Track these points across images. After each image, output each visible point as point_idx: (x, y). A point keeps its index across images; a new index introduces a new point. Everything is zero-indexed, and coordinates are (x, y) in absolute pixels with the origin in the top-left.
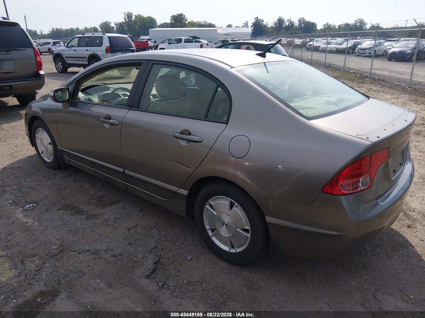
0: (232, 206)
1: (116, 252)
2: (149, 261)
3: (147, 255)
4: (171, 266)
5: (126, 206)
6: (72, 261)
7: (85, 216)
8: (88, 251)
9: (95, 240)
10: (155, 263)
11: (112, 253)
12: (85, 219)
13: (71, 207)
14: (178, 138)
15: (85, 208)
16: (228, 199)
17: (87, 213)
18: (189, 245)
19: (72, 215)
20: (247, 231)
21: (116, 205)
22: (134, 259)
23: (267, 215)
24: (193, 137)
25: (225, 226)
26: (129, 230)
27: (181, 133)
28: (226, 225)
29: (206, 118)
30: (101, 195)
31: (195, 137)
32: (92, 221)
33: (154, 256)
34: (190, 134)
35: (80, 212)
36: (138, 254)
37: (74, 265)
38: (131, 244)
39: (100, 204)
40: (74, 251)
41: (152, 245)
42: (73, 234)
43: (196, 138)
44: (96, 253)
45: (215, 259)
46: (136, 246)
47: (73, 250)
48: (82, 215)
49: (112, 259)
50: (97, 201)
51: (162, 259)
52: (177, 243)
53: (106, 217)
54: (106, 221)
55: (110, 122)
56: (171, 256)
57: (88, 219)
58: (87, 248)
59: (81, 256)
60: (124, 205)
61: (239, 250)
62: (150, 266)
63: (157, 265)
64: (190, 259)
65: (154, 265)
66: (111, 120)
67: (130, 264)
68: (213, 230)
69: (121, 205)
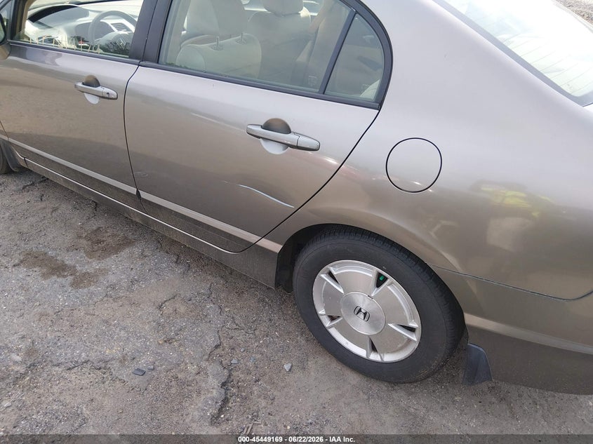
0: (380, 281)
1: (143, 362)
2: (210, 379)
3: (204, 364)
4: (255, 388)
5: (147, 253)
6: (56, 389)
7: (70, 279)
8: (86, 362)
9: (97, 336)
10: (224, 385)
11: (134, 366)
12: (72, 285)
13: (41, 257)
14: (259, 137)
15: (69, 259)
16: (372, 269)
17: (72, 269)
18: (281, 335)
19: (45, 276)
20: (412, 330)
21: (127, 250)
22: (179, 376)
23: (468, 312)
24: (296, 137)
25: (362, 316)
26: (160, 307)
27: (267, 126)
28: (365, 314)
29: (323, 93)
30: (95, 228)
31: (302, 138)
32: (86, 290)
33: (220, 368)
34: (287, 130)
35: (58, 269)
36: (186, 364)
37: (62, 399)
38: (168, 341)
39: (96, 248)
40: (58, 365)
41: (211, 340)
42: (50, 323)
43: (304, 141)
44: (103, 366)
45: (335, 366)
46: (180, 345)
47: (55, 363)
48: (64, 276)
49: (137, 380)
50: (90, 243)
51: (235, 374)
52: (257, 332)
53: (112, 278)
54: (113, 287)
55: (98, 91)
56: (250, 364)
57: (76, 284)
58: (83, 354)
59: (72, 376)
60: (143, 251)
61: (388, 358)
62: (214, 391)
63: (227, 389)
64: (290, 370)
65: (223, 391)
66: (99, 89)
67: (173, 391)
68: (332, 318)
69: (136, 250)
